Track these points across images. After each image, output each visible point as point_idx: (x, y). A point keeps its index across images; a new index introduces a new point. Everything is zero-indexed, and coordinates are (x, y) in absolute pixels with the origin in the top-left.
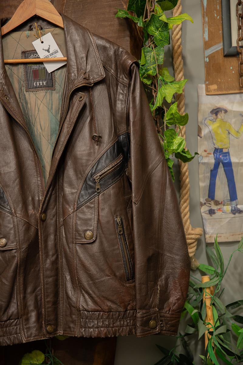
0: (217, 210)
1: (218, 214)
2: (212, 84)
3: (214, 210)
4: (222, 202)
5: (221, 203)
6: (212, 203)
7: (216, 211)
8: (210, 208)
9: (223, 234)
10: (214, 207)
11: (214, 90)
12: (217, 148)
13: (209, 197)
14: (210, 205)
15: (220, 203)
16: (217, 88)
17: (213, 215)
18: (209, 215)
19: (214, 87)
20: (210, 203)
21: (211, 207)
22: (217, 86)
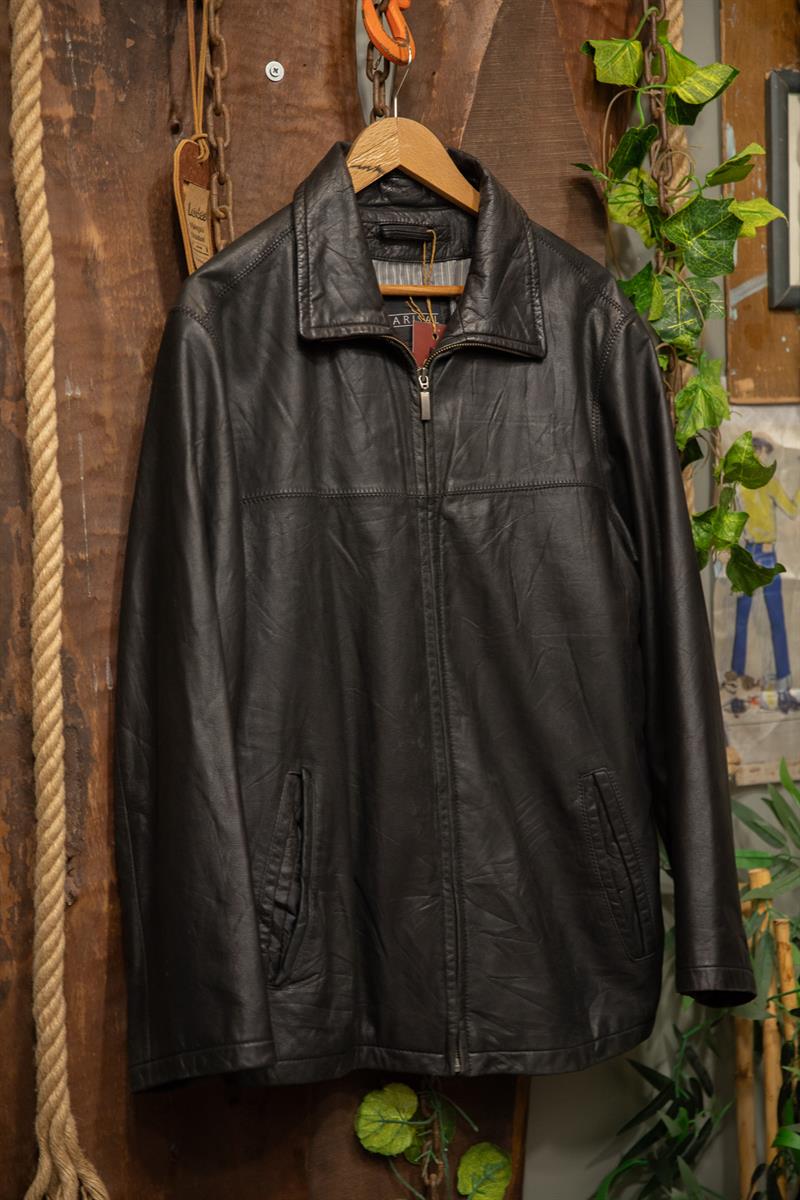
0: (749, 702)
1: (753, 711)
2: (743, 376)
3: (742, 702)
4: (759, 681)
5: (758, 685)
6: (739, 682)
7: (746, 704)
8: (733, 697)
9: (762, 762)
10: (743, 695)
11: (748, 392)
12: (750, 541)
13: (733, 666)
14: (733, 689)
15: (755, 682)
16: (756, 387)
17: (741, 715)
18: (732, 715)
19: (747, 384)
20: (734, 683)
21: (734, 693)
22: (755, 382)
